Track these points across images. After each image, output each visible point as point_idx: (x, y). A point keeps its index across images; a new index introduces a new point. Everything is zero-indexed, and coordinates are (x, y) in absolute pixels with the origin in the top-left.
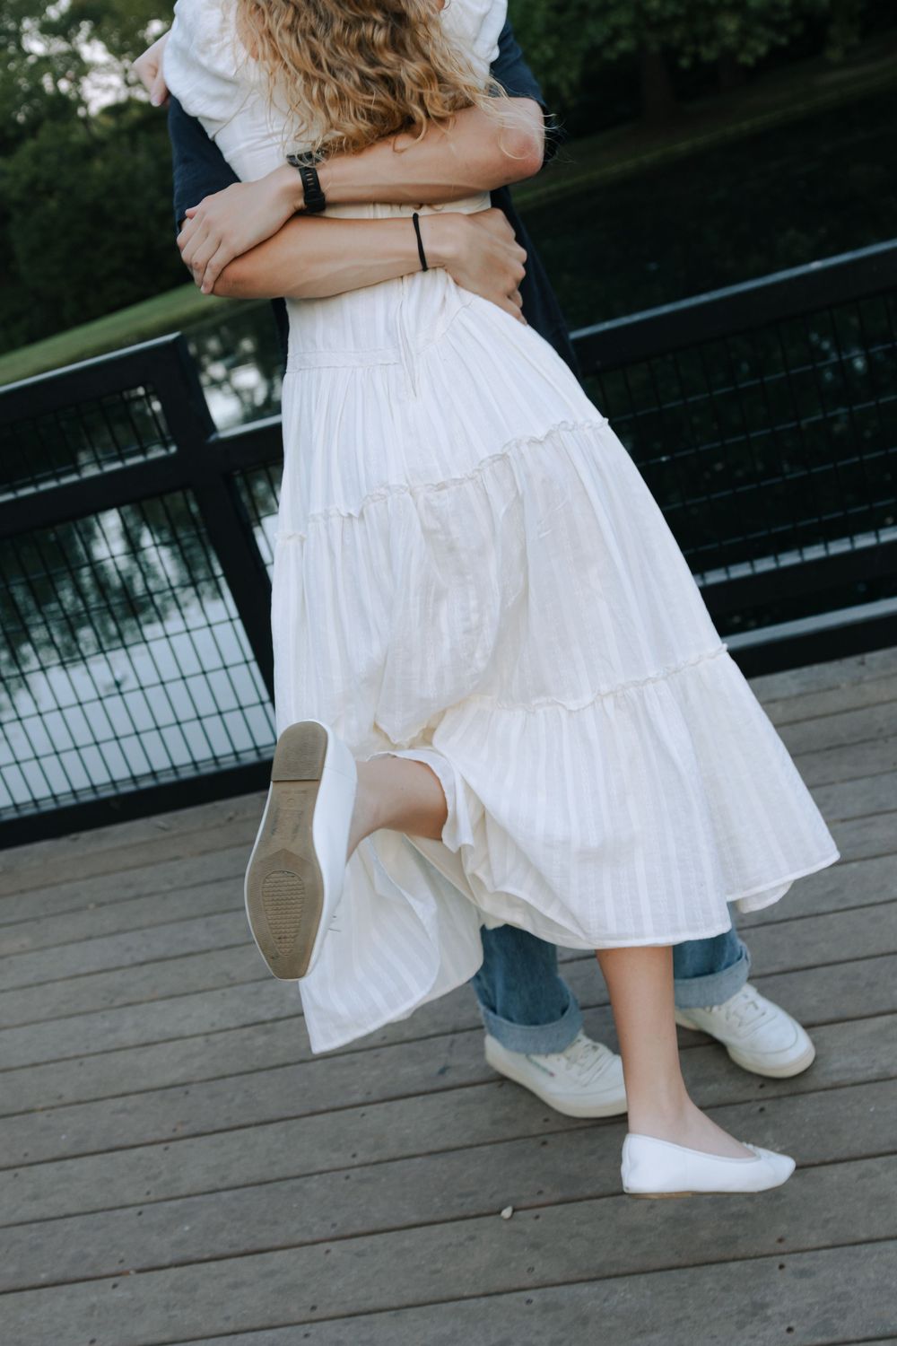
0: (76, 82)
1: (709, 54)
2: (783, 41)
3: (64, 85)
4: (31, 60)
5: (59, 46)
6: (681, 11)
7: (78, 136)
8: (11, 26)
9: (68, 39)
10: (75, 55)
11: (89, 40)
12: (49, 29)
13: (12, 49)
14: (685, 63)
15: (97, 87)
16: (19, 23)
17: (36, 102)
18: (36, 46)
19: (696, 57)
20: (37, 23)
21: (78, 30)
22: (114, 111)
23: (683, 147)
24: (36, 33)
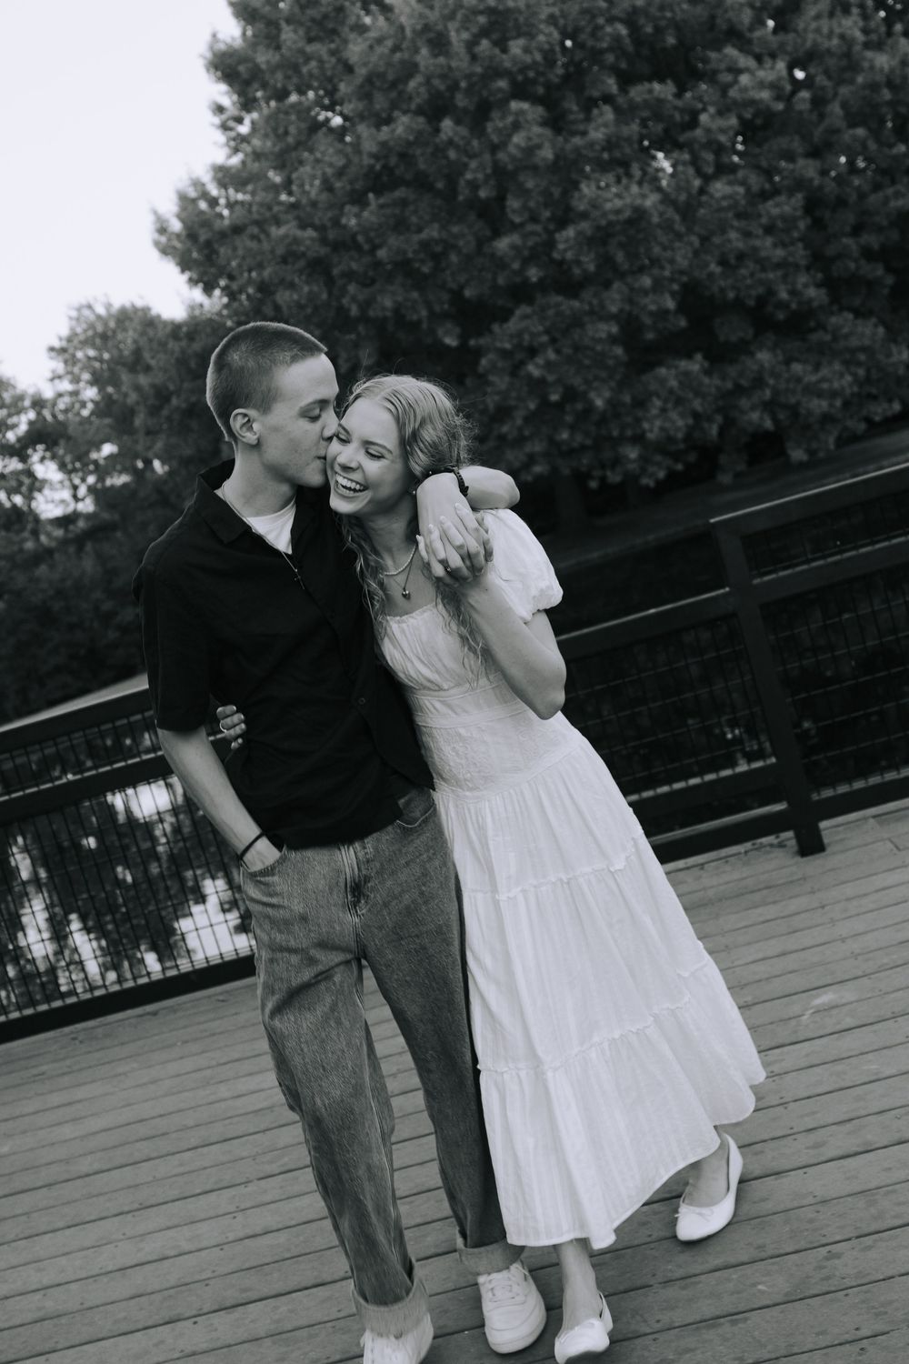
0: (29, 498)
1: (614, 477)
2: (680, 467)
3: (18, 500)
5: (14, 465)
6: (589, 442)
9: (24, 458)
10: (30, 473)
11: (42, 460)
14: (593, 484)
15: (49, 501)
19: (603, 480)
21: (34, 452)
22: (66, 521)
23: (595, 555)
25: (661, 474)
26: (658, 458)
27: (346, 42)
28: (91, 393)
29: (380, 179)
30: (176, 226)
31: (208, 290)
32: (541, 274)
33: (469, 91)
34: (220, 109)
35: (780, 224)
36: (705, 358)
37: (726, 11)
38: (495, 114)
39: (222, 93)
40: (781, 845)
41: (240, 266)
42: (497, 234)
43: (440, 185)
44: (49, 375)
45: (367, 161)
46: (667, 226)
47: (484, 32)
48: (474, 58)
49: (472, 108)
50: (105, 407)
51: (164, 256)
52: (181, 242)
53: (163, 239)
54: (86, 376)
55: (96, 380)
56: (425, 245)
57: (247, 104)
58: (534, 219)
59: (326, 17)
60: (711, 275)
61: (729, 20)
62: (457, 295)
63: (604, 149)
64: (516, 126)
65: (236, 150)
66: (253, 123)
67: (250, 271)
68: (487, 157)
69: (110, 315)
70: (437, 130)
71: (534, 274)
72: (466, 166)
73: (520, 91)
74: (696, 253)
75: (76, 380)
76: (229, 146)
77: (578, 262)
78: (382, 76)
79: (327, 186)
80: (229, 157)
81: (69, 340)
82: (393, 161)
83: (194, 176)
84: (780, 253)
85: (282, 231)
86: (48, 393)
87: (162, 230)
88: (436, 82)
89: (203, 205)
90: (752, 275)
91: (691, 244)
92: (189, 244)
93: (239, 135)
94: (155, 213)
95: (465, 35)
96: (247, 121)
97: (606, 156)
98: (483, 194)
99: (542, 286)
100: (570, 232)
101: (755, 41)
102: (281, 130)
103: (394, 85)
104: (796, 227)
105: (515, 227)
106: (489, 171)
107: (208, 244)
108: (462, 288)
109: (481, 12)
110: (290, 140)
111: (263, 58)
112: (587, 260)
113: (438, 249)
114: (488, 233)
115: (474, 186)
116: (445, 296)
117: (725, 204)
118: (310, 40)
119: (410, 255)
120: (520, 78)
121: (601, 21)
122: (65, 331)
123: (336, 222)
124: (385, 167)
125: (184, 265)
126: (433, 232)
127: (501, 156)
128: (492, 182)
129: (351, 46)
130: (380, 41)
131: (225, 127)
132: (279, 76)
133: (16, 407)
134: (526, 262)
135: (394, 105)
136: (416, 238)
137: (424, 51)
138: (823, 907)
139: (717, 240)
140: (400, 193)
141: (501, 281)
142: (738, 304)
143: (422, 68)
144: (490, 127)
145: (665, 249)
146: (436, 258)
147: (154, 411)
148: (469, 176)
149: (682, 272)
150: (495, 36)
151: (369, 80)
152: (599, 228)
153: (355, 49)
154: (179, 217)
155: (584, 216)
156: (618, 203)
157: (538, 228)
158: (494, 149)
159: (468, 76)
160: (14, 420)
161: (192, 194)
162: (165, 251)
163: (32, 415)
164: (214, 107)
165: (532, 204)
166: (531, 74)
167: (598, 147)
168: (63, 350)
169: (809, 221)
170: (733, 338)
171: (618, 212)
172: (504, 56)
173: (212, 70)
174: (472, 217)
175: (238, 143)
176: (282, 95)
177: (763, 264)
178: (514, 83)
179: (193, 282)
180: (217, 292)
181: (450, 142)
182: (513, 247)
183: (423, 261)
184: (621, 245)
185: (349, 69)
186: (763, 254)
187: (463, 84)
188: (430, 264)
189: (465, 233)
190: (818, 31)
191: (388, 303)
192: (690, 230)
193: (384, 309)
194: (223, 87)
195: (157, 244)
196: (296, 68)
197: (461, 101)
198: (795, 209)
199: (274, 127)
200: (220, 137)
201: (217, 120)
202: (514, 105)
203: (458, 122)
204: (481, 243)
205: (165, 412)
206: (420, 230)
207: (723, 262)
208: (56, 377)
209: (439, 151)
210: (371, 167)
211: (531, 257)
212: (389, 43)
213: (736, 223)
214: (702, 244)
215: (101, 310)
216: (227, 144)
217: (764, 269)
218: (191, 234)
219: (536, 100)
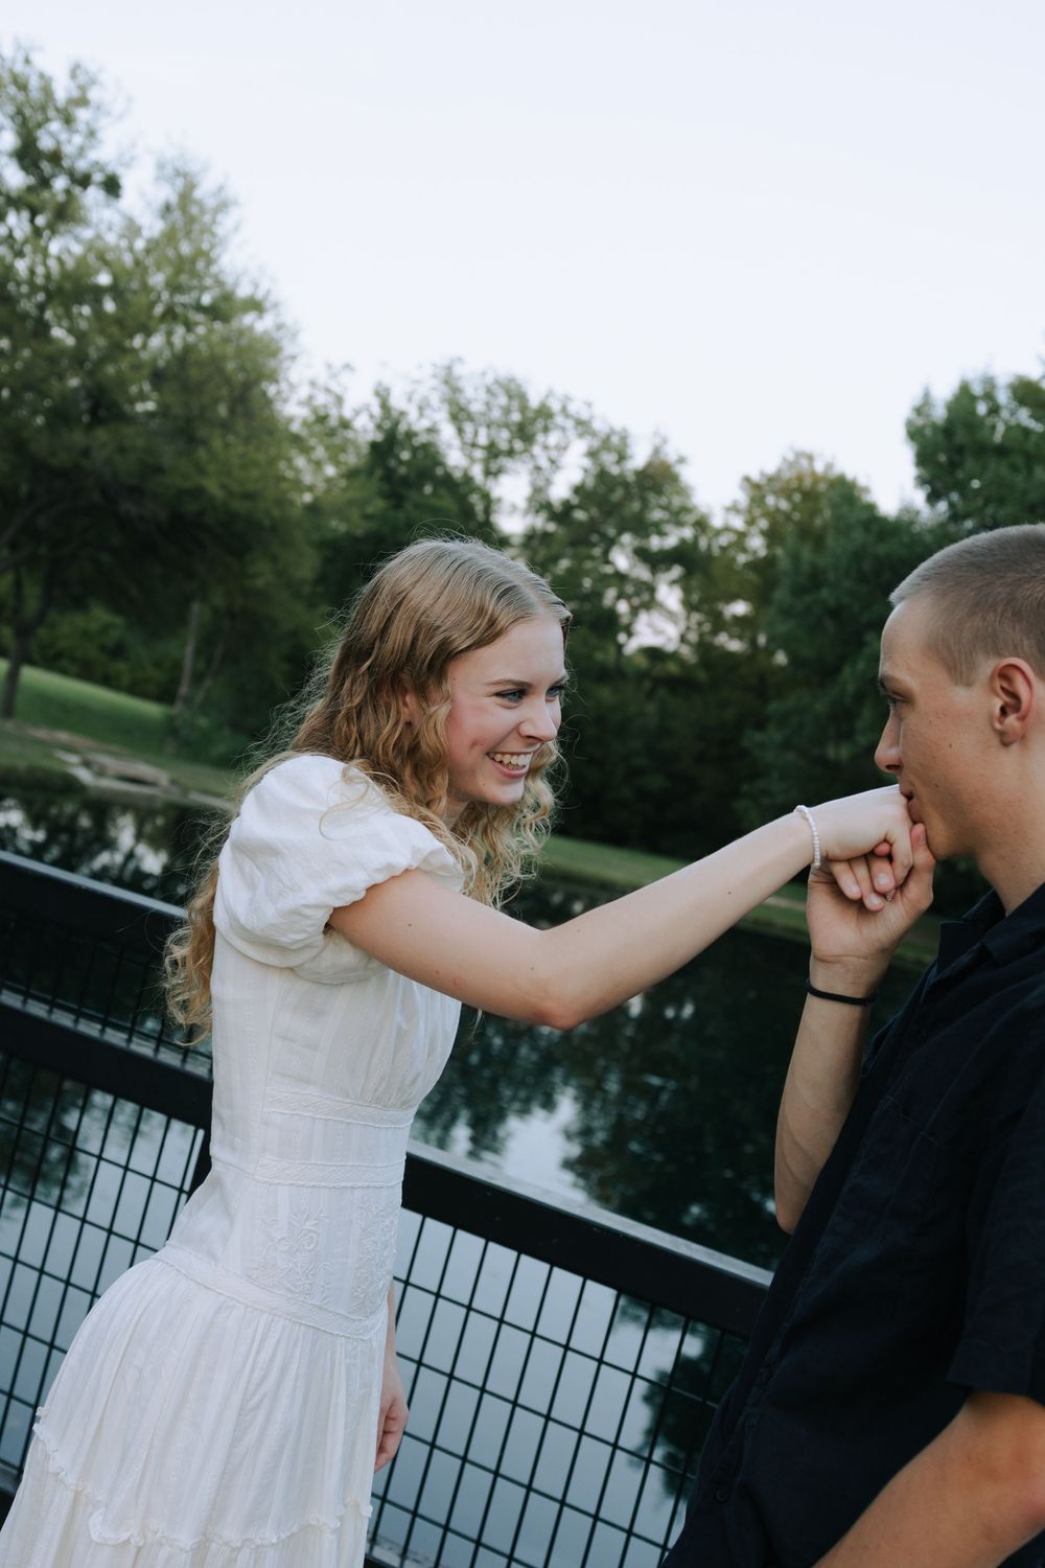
0: (636, 610)
3: (623, 607)
4: (608, 569)
5: (642, 573)
7: (605, 656)
8: (611, 532)
9: (654, 571)
10: (651, 589)
11: (673, 582)
12: (643, 554)
13: (597, 551)
15: (650, 625)
16: (620, 533)
17: (587, 606)
18: (621, 560)
20: (637, 543)
21: (668, 569)
22: (654, 654)
24: (629, 550)
28: (757, 543)
31: (933, 498)
41: (980, 489)
44: (728, 503)
50: (763, 566)
51: (909, 440)
53: (920, 422)
54: (764, 524)
55: (772, 536)
69: (824, 478)
75: (751, 522)
81: (771, 480)
86: (717, 521)
89: (982, 407)
92: (940, 438)
107: (960, 450)
122: (771, 468)
125: (923, 459)
133: (678, 516)
147: (798, 591)
160: (668, 528)
161: (977, 389)
162: (914, 434)
163: (688, 533)
168: (756, 487)
179: (922, 481)
180: (942, 505)
195: (909, 423)
205: (808, 599)
208: (734, 509)
215: (819, 467)
218: (948, 430)
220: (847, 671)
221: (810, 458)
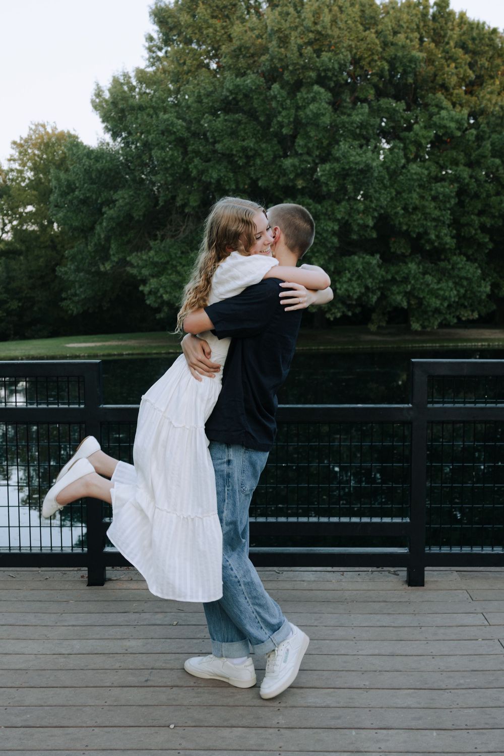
25: (339, 315)
26: (340, 305)
27: (232, 24)
28: (29, 174)
29: (229, 106)
30: (107, 95)
31: (115, 136)
32: (304, 185)
33: (292, 73)
34: (151, 39)
35: (441, 197)
36: (381, 258)
37: (444, 74)
38: (304, 90)
39: (154, 30)
40: (395, 573)
41: (136, 128)
42: (286, 156)
43: (262, 119)
44: (9, 157)
45: (225, 93)
46: (381, 180)
47: (310, 43)
48: (301, 55)
49: (292, 82)
50: (35, 184)
51: (95, 110)
52: (107, 105)
53: (97, 100)
54: (29, 164)
55: (35, 169)
56: (244, 149)
57: (167, 41)
58: (309, 153)
59: (225, 7)
60: (396, 213)
61: (444, 80)
62: (254, 182)
63: (357, 127)
64: (314, 100)
65: (153, 65)
66: (166, 52)
67: (142, 134)
68: (293, 111)
69: (54, 134)
70: (270, 88)
71: (300, 184)
72: (280, 112)
73: (321, 81)
74: (392, 199)
75: (24, 164)
76: (149, 61)
77: (327, 184)
78: (248, 48)
79: (199, 100)
80: (148, 67)
81: (26, 141)
82: (240, 97)
83: (126, 71)
84: (437, 213)
85: (166, 116)
86: (5, 167)
87: (98, 95)
88: (276, 61)
89: (126, 88)
90: (419, 220)
91: (391, 193)
92: (111, 107)
93: (157, 56)
94: (98, 85)
95: (300, 41)
96: (164, 51)
97: (358, 131)
98: (285, 131)
99: (303, 192)
100: (327, 166)
101: (454, 95)
102: (182, 61)
103: (253, 56)
104: (449, 202)
105: (297, 154)
106: (292, 119)
107: (122, 111)
108: (258, 179)
109: (311, 31)
110: (185, 68)
111: (185, 18)
112: (332, 184)
113: (251, 153)
114: (281, 153)
115: (281, 125)
116: (248, 181)
117: (415, 177)
118: (213, 17)
119: (234, 152)
120: (323, 74)
121: (376, 57)
122: (25, 136)
123: (198, 121)
124: (234, 99)
125: (105, 118)
126: (251, 143)
127: (301, 113)
128: (291, 126)
129: (235, 27)
130: (252, 29)
131: (150, 49)
132: (190, 30)
134: (297, 176)
135: (249, 67)
136: (240, 143)
137: (274, 43)
138: (421, 627)
139: (405, 195)
140: (240, 116)
141: (281, 182)
142: (407, 234)
143: (270, 52)
144: (299, 95)
145: (376, 191)
146: (248, 157)
147: (64, 194)
148: (280, 119)
149: (381, 207)
150: (316, 47)
151: (240, 49)
152: (343, 169)
153: (237, 29)
154: (109, 90)
155: (337, 160)
156: (358, 159)
157: (310, 159)
158: (298, 108)
159: (295, 64)
161: (122, 80)
162: (96, 107)
164: (147, 36)
165: (310, 145)
166: (330, 74)
167: (355, 125)
168: (21, 146)
169: (457, 200)
170: (399, 252)
171: (357, 163)
172: (318, 60)
173: (153, 16)
174: (275, 141)
175: (154, 60)
176: (188, 42)
177: (426, 216)
178: (319, 76)
179: (107, 129)
180: (119, 139)
181: (275, 97)
182: (293, 165)
183: (240, 158)
184: (353, 182)
185: (230, 39)
186: (428, 211)
187: (291, 68)
188: (244, 161)
189: (268, 149)
190: (490, 100)
191: (215, 175)
192: (392, 186)
193: (211, 177)
194: (156, 28)
195: (93, 102)
196: (200, 29)
197: (287, 76)
198: (451, 192)
199: (178, 58)
200: (146, 54)
201: (147, 45)
202: (316, 88)
203: (282, 87)
204: (276, 157)
205: (69, 197)
206: (244, 140)
207: (405, 208)
208: (12, 159)
209: (267, 100)
210: (227, 97)
211: (302, 174)
212: (257, 32)
213: (418, 190)
214: (396, 195)
215: (49, 130)
216: (149, 60)
217: (426, 219)
218: (114, 103)
219: (328, 89)
220: (98, 227)
221: (44, 126)
